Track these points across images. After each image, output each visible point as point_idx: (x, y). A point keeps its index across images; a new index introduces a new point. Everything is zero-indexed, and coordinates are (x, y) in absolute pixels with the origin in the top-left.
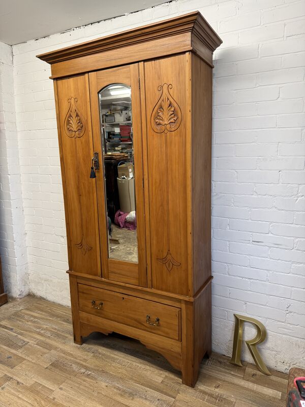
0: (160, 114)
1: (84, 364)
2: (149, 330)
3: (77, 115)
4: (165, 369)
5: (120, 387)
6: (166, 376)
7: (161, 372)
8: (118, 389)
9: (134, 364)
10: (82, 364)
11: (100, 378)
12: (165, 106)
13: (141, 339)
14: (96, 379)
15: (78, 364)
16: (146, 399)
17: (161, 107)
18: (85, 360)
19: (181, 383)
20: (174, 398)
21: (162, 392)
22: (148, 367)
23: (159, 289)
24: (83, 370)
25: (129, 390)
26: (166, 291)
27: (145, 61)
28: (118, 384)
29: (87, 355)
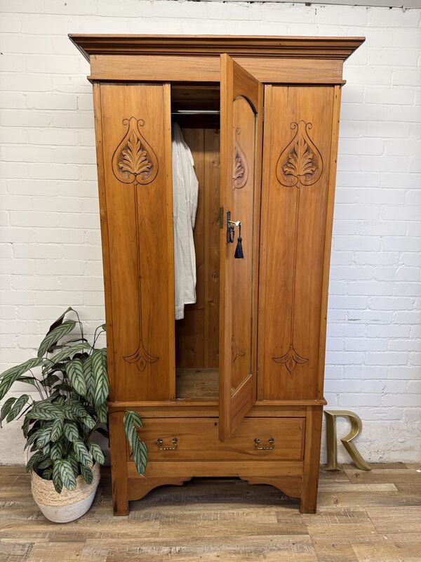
0: (292, 161)
1: (157, 539)
2: (257, 458)
3: (142, 148)
4: (268, 504)
5: (235, 548)
6: (277, 512)
7: (267, 509)
8: (235, 553)
9: (226, 512)
10: (155, 542)
11: (199, 550)
12: (300, 151)
13: (242, 474)
14: (194, 554)
15: (149, 543)
16: (279, 550)
17: (294, 152)
18: (156, 534)
19: (299, 513)
20: (308, 534)
21: (289, 533)
22: (247, 510)
23: (273, 399)
24: (166, 550)
25: (249, 548)
26: (285, 399)
27: (274, 84)
28: (229, 546)
29: (152, 526)
